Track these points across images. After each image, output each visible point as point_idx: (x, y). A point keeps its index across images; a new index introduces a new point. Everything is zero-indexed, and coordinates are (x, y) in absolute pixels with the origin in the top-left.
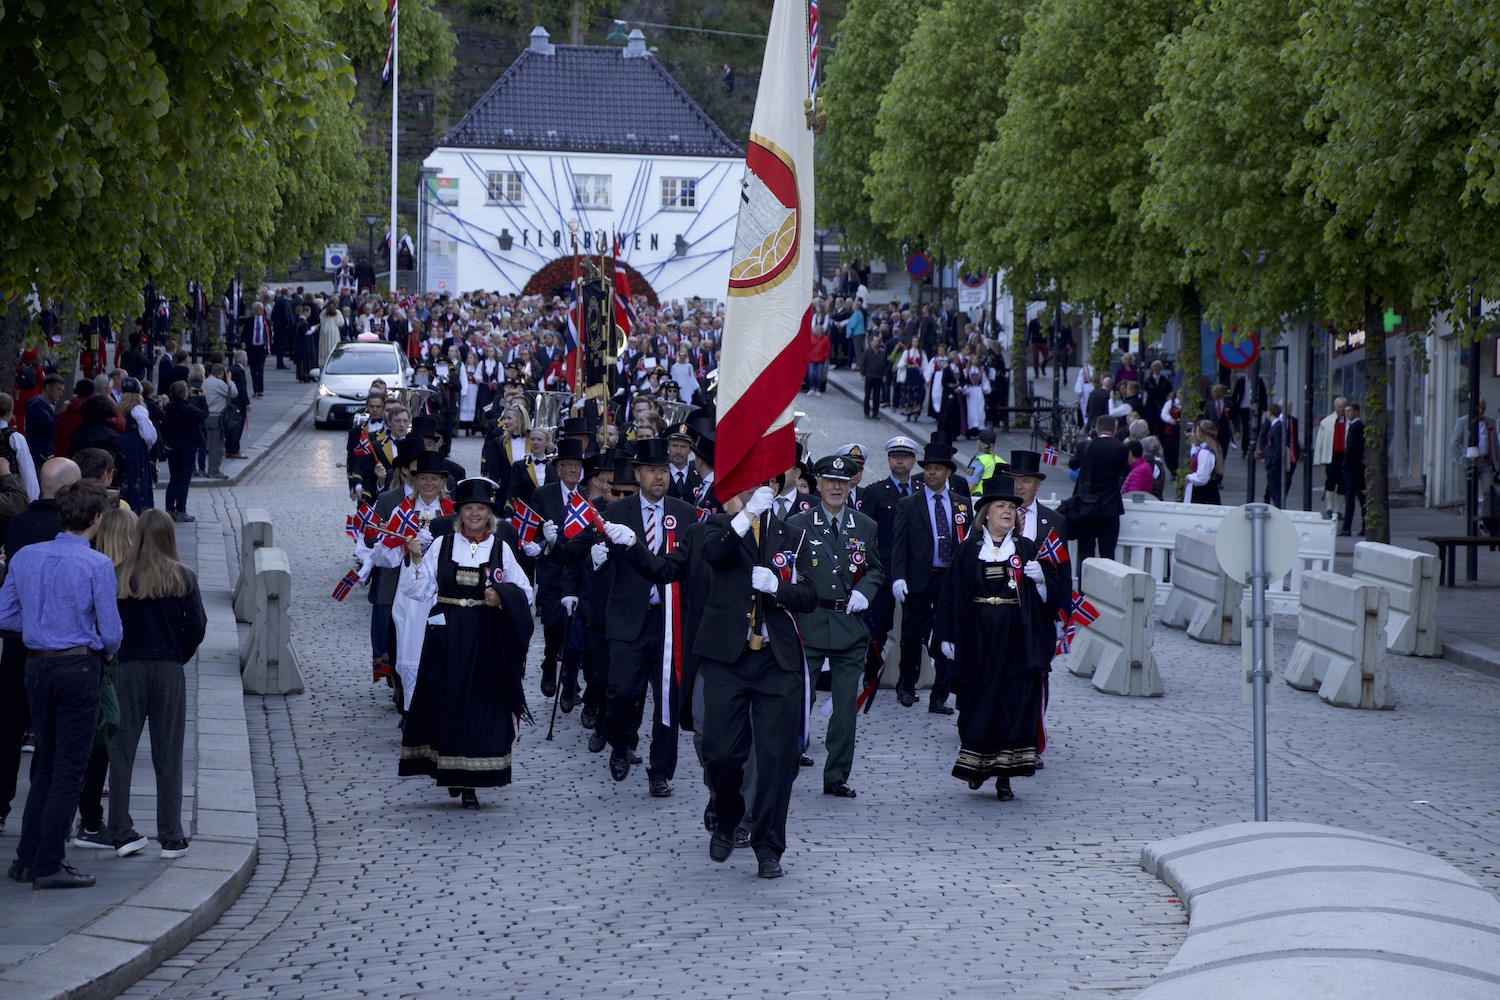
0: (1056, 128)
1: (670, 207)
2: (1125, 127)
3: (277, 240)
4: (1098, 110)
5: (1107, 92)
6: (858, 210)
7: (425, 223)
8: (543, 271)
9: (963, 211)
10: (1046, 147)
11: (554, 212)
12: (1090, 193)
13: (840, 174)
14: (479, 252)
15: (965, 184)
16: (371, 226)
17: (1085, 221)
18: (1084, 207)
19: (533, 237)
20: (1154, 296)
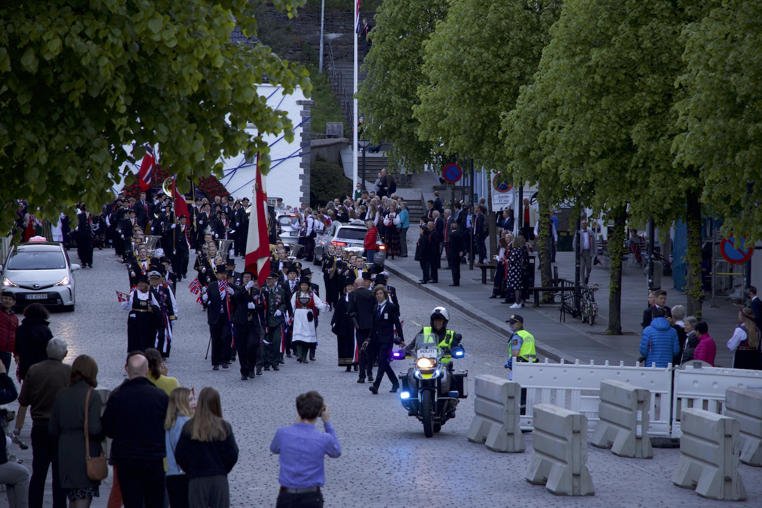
0: (590, 80)
2: (642, 79)
4: (621, 67)
5: (628, 53)
6: (404, 129)
9: (508, 138)
10: (582, 95)
12: (617, 129)
13: (389, 101)
15: (509, 117)
17: (612, 150)
18: (612, 140)
20: (667, 206)
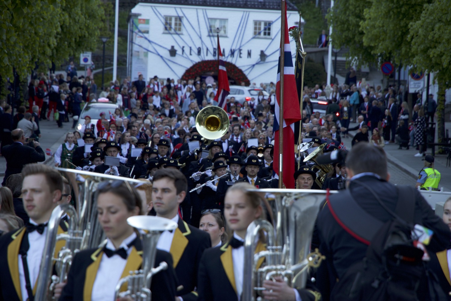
1: (258, 36)
3: (57, 49)
6: (357, 39)
7: (132, 42)
8: (192, 68)
9: (414, 40)
11: (198, 38)
13: (348, 20)
14: (159, 57)
15: (415, 26)
16: (104, 43)
19: (187, 50)
